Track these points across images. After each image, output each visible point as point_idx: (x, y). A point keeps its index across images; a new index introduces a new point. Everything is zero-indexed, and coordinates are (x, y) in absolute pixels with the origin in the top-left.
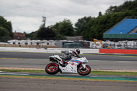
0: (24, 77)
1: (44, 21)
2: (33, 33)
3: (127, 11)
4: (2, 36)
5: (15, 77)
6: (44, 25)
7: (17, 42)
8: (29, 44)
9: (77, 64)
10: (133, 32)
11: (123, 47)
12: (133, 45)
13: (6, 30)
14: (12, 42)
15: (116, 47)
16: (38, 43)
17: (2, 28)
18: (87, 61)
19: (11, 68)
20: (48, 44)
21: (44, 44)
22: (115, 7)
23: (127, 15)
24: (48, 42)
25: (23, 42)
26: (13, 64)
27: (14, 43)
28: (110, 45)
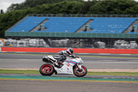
3: (29, 8)
10: (35, 30)
11: (25, 45)
12: (35, 43)
15: (18, 45)
22: (17, 5)
23: (28, 13)
28: (12, 43)
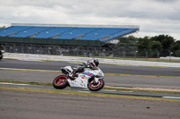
9: (88, 77)
18: (103, 75)
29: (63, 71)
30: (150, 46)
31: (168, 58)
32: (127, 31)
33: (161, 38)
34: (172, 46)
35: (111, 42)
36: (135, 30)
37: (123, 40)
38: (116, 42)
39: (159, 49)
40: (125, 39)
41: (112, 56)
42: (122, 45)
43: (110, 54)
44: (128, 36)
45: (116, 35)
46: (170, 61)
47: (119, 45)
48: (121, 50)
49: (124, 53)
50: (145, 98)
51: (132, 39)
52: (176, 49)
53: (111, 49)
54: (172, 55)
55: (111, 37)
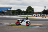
0: (38, 28)
1: (45, 8)
2: (41, 12)
4: (30, 13)
5: (35, 27)
6: (45, 9)
7: (35, 15)
8: (40, 16)
9: (26, 22)
13: (32, 11)
14: (33, 15)
16: (43, 16)
17: (30, 10)
18: (30, 21)
19: (33, 24)
20: (46, 16)
21: (45, 16)
24: (46, 15)
25: (37, 15)
26: (34, 23)
27: (34, 16)
29: (18, 20)
30: (15, 12)
31: (20, 15)
32: (9, 8)
33: (18, 10)
34: (21, 12)
35: (5, 11)
36: (11, 8)
37: (8, 11)
38: (6, 11)
39: (18, 13)
40: (8, 10)
41: (5, 15)
42: (8, 12)
43: (5, 14)
44: (9, 10)
45: (6, 9)
46: (21, 16)
47: (7, 12)
48: (7, 13)
49: (8, 14)
50: (14, 26)
51: (10, 10)
52: (22, 13)
53: (5, 13)
54: (21, 15)
55: (5, 10)
